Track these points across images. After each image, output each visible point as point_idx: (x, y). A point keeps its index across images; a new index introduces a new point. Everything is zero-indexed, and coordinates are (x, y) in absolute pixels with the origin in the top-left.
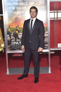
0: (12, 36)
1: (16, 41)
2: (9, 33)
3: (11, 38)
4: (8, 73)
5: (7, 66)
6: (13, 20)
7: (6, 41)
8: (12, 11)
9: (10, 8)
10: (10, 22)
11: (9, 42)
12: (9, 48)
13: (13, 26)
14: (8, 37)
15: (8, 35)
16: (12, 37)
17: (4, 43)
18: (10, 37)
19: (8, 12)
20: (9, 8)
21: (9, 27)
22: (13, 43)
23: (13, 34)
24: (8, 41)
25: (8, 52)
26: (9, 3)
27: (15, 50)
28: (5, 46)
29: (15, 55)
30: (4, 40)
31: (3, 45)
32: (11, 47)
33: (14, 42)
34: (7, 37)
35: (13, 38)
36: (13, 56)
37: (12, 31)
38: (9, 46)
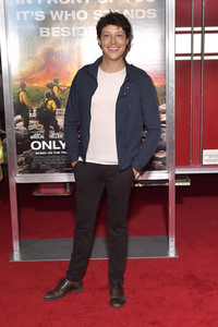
0: (33, 119)
3: (31, 128)
4: (17, 257)
5: (15, 233)
6: (37, 59)
7: (11, 139)
8: (32, 27)
9: (25, 13)
10: (27, 67)
11: (23, 143)
12: (20, 164)
13: (37, 81)
14: (18, 121)
15: (19, 117)
16: (34, 124)
17: (4, 145)
18: (26, 125)
19: (20, 31)
20: (22, 16)
21: (23, 86)
22: (36, 145)
24: (18, 139)
25: (18, 178)
27: (43, 171)
29: (44, 192)
32: (29, 160)
33: (41, 141)
34: (15, 124)
35: (35, 127)
36: (36, 194)
37: (34, 101)
38: (22, 158)
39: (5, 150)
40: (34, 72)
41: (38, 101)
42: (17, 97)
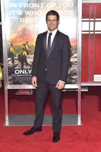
0: (16, 59)
2: (11, 55)
3: (15, 64)
4: (7, 124)
5: (7, 112)
6: (19, 32)
7: (6, 68)
8: (17, 18)
9: (13, 11)
10: (14, 36)
11: (11, 71)
12: (10, 80)
13: (18, 42)
14: (9, 61)
15: (10, 59)
16: (16, 62)
17: (3, 71)
18: (13, 62)
19: (11, 19)
20: (12, 13)
21: (12, 45)
22: (17, 72)
23: (19, 56)
24: (9, 69)
25: (9, 87)
26: (13, 4)
27: (20, 84)
28: (3, 77)
29: (20, 93)
32: (14, 78)
33: (19, 70)
35: (17, 63)
36: (17, 94)
37: (17, 51)
38: (10, 78)
39: (3, 73)
40: (17, 38)
41: (19, 51)
42: (9, 49)
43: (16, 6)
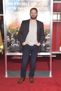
0: (12, 37)
1: (16, 43)
4: (6, 76)
5: (6, 69)
6: (14, 20)
7: (6, 43)
8: (13, 12)
9: (11, 8)
11: (9, 44)
12: (8, 50)
13: (14, 26)
15: (8, 37)
16: (12, 39)
17: (4, 44)
18: (10, 39)
19: (9, 12)
20: (10, 8)
21: (9, 28)
22: (13, 45)
24: (8, 43)
25: (8, 54)
26: (10, 3)
27: (14, 52)
28: (4, 48)
29: (15, 58)
30: (3, 42)
31: (2, 47)
32: (11, 49)
33: (14, 43)
34: (7, 39)
36: (12, 58)
37: (12, 32)
38: (9, 48)
39: (4, 46)
41: (14, 32)
42: (8, 31)
43: (12, 5)
